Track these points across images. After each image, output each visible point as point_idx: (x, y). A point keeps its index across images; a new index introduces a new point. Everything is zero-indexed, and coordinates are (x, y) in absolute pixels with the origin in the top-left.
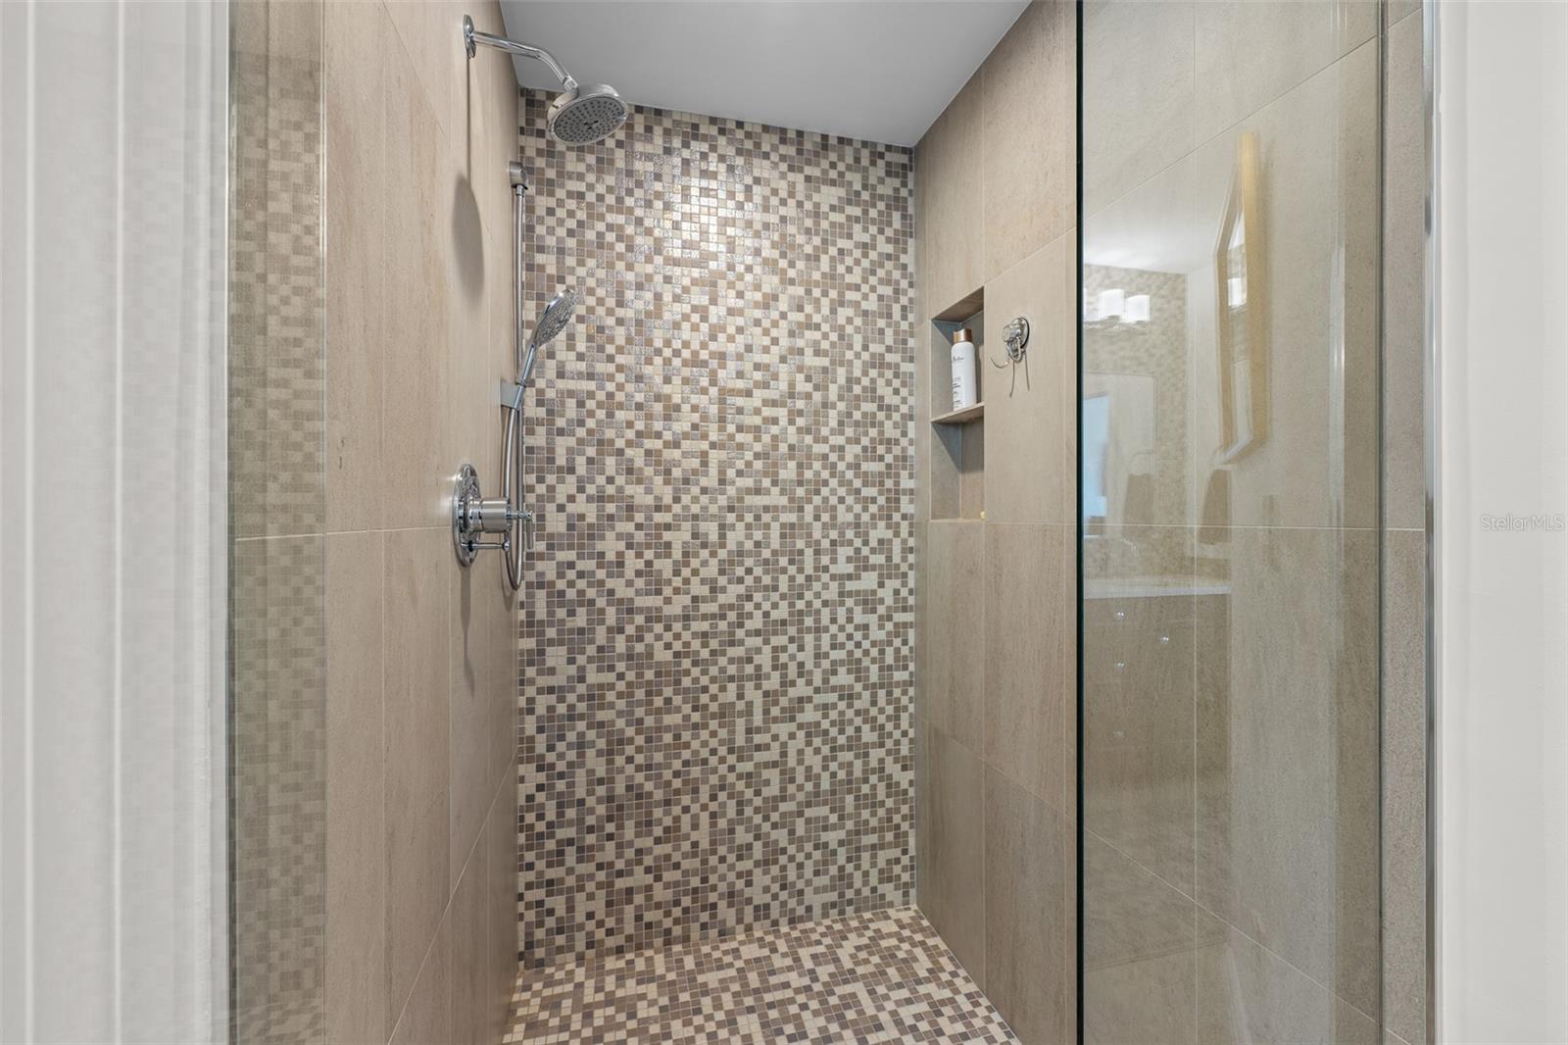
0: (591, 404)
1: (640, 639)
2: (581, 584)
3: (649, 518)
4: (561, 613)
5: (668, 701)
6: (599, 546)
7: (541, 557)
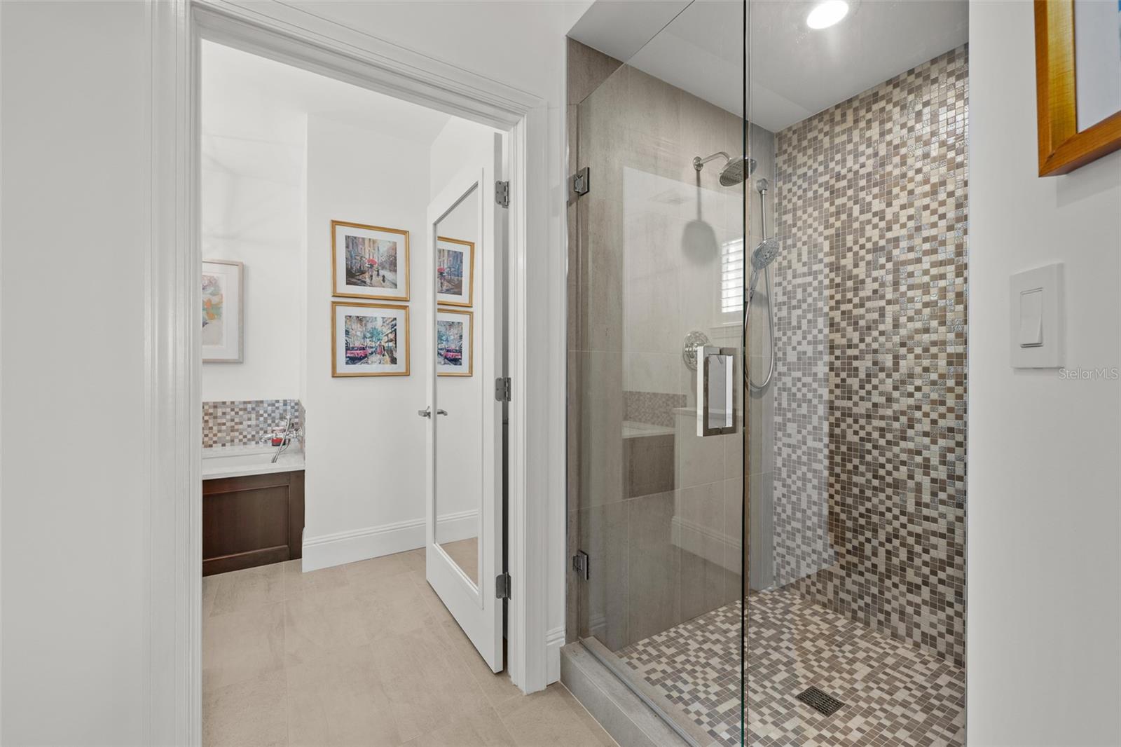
0: (810, 290)
1: (838, 426)
2: (805, 390)
3: (844, 352)
4: (794, 405)
5: (856, 467)
6: (814, 369)
7: (784, 374)
